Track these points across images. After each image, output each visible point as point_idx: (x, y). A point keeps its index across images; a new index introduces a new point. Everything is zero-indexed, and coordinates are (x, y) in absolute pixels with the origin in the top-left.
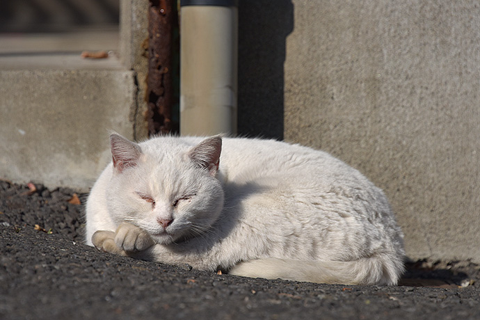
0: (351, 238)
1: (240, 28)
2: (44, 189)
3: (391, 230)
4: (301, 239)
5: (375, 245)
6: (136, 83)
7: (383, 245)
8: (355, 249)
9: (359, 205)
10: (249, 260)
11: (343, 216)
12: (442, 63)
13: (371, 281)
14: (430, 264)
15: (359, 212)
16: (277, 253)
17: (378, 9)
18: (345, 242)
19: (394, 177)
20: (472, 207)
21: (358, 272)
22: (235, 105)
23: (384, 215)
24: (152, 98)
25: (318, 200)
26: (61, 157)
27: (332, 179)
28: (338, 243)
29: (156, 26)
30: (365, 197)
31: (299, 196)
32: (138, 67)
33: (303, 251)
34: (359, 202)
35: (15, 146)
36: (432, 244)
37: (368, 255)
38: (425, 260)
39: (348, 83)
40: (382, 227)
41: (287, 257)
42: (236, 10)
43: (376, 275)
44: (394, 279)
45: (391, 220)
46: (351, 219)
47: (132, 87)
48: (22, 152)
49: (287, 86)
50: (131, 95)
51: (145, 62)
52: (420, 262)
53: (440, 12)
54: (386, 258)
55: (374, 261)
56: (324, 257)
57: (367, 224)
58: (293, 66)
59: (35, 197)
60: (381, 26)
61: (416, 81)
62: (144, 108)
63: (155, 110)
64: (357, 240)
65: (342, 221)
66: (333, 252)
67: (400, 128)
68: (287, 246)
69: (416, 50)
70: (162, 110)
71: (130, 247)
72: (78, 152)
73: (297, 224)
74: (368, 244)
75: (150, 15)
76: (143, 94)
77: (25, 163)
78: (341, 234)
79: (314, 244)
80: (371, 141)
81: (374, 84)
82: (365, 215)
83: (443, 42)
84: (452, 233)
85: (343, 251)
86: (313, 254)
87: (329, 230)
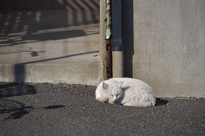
0: (145, 98)
1: (124, 54)
2: (87, 86)
3: (153, 95)
4: (136, 98)
5: (150, 99)
6: (104, 65)
7: (152, 99)
8: (146, 100)
9: (147, 91)
10: (126, 102)
11: (144, 93)
12: (163, 60)
13: (149, 106)
14: (162, 99)
15: (147, 92)
16: (132, 101)
17: (150, 50)
18: (144, 98)
19: (154, 82)
20: (170, 87)
21: (147, 104)
22: (123, 70)
23: (152, 92)
24: (107, 68)
25: (139, 91)
26: (90, 79)
27: (142, 86)
28: (143, 99)
29: (108, 55)
30: (148, 89)
31: (136, 90)
32: (104, 62)
33: (137, 100)
34: (147, 90)
35: (81, 78)
36: (162, 95)
37: (149, 101)
38: (161, 98)
39: (145, 64)
40: (151, 95)
41: (134, 102)
42: (123, 52)
43: (150, 104)
44: (154, 105)
45: (153, 94)
46: (145, 94)
47: (103, 66)
48: (83, 79)
49: (133, 65)
50: (103, 67)
51: (106, 61)
52: (160, 98)
53: (163, 50)
54: (152, 101)
55: (150, 102)
56: (140, 101)
57: (149, 95)
58: (134, 61)
59: (85, 88)
60: (151, 53)
61: (158, 64)
62: (106, 70)
63: (108, 70)
64: (147, 98)
65: (144, 94)
66: (142, 100)
67: (155, 72)
68: (133, 100)
69: (158, 57)
70: (109, 70)
71: (105, 101)
72: (93, 78)
73: (135, 95)
74: (149, 98)
75: (107, 52)
76: (105, 67)
77: (83, 81)
78: (144, 97)
79: (139, 99)
80: (150, 75)
81: (150, 64)
82: (148, 93)
83: (163, 56)
84: (166, 92)
85: (144, 100)
86: (138, 101)
87: (141, 96)
